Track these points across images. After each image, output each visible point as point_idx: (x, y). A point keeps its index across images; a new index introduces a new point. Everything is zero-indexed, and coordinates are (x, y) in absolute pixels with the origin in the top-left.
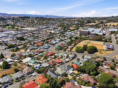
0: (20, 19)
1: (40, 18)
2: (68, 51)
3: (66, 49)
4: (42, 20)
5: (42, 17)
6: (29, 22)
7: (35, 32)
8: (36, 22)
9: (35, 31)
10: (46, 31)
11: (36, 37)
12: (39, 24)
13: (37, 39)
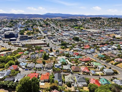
0: (91, 20)
1: (114, 18)
2: (112, 64)
3: (111, 61)
4: (116, 22)
5: (117, 18)
6: (98, 23)
7: (96, 35)
8: (106, 24)
9: (97, 33)
10: (109, 35)
11: (93, 40)
12: (109, 26)
13: (92, 42)
